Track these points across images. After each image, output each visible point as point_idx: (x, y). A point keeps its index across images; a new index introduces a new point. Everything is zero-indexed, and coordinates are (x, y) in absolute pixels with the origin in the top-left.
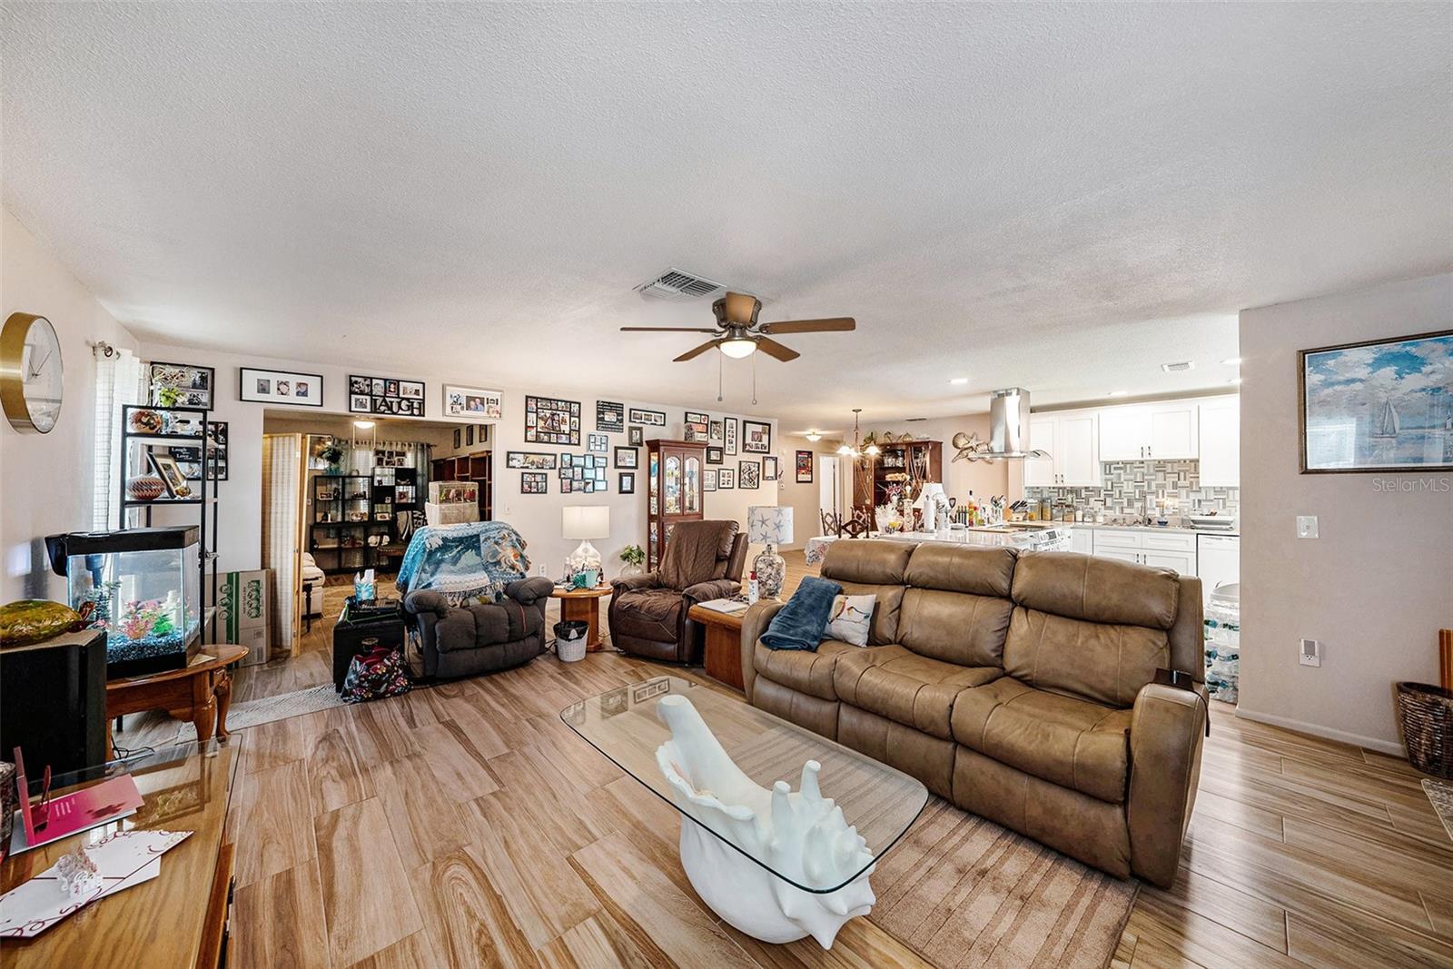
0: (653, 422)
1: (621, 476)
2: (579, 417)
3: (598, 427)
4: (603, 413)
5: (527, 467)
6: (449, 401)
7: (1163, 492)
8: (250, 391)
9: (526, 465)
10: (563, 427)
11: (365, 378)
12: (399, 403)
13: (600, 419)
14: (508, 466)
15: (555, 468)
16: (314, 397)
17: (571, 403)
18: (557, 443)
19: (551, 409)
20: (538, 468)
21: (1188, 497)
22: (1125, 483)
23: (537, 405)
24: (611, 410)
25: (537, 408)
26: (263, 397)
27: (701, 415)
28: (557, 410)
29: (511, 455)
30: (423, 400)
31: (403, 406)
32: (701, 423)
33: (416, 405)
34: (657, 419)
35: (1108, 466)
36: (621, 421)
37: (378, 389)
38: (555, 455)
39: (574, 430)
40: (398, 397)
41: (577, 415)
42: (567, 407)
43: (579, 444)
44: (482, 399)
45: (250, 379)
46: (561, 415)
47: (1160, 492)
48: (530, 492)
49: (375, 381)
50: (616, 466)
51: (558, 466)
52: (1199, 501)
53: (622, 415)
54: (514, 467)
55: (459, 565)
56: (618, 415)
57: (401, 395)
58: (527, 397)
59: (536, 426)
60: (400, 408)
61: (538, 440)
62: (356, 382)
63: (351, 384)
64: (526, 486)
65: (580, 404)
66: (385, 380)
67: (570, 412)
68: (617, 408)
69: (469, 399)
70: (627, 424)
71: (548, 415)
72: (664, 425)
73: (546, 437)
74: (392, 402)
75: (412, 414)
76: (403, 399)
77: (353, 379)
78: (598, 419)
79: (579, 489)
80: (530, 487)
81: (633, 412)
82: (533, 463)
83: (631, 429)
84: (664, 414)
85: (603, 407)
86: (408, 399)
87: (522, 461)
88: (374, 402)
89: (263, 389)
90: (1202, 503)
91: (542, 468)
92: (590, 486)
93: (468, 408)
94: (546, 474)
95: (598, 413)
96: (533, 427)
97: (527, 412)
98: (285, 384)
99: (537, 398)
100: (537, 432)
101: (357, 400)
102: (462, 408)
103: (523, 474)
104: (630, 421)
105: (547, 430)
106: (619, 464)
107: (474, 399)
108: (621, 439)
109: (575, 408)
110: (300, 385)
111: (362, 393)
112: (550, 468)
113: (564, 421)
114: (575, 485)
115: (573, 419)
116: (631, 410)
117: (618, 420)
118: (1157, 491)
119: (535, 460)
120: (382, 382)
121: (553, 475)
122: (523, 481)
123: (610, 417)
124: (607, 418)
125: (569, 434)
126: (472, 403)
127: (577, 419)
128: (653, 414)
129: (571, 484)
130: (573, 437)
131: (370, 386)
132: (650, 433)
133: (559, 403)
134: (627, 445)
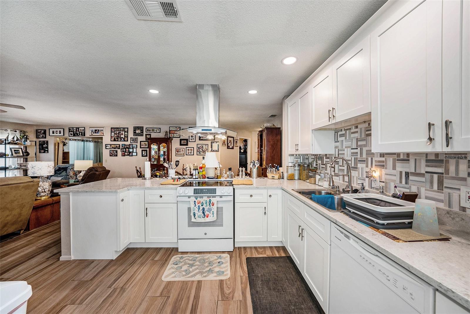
0: (155, 131)
1: (142, 150)
2: (128, 132)
3: (134, 135)
4: (136, 130)
5: (111, 149)
6: (90, 131)
7: (372, 159)
8: (51, 134)
9: (111, 148)
10: (122, 136)
11: (72, 128)
12: (79, 133)
13: (135, 133)
14: (106, 148)
15: (120, 149)
16: (62, 134)
17: (125, 128)
18: (121, 141)
19: (119, 131)
20: (114, 149)
21: (394, 168)
22: (346, 149)
23: (114, 130)
24: (138, 129)
25: (114, 131)
26: (53, 135)
27: (176, 127)
28: (120, 131)
29: (106, 145)
30: (85, 132)
31: (80, 134)
32: (176, 130)
33: (83, 133)
34: (157, 130)
35: (336, 133)
36: (143, 132)
37: (75, 131)
38: (119, 145)
39: (126, 137)
40: (79, 132)
41: (127, 132)
42: (123, 130)
43: (127, 141)
44: (99, 130)
45: (51, 131)
46: (122, 132)
47: (370, 159)
48: (112, 156)
49: (74, 128)
50: (141, 148)
51: (121, 148)
52: (407, 174)
53: (143, 130)
54: (107, 149)
55: (60, 175)
56: (141, 130)
57: (80, 131)
58: (111, 128)
59: (114, 137)
60: (79, 134)
61: (115, 140)
62: (71, 129)
63: (69, 130)
64: (111, 154)
65: (128, 128)
66: (76, 128)
67: (125, 131)
68: (141, 128)
69: (95, 130)
70: (145, 133)
71: (117, 133)
72: (160, 132)
73: (117, 139)
74: (78, 133)
75: (82, 136)
76: (80, 132)
77: (70, 128)
78: (134, 132)
79: (127, 155)
80: (112, 154)
81: (147, 129)
82: (113, 147)
83: (146, 135)
84: (160, 128)
85: (135, 129)
86: (81, 132)
87: (110, 147)
88: (74, 133)
89: (53, 133)
90: (411, 178)
91: (116, 149)
92: (131, 154)
93: (95, 133)
94: (117, 151)
95: (134, 130)
96: (113, 137)
97: (111, 132)
98: (57, 131)
99: (114, 128)
100: (114, 138)
101: (71, 133)
102: (94, 133)
103: (110, 151)
104: (146, 132)
105: (117, 137)
106: (142, 147)
107: (96, 130)
108: (143, 138)
109: (126, 130)
110: (59, 131)
111: (72, 132)
112: (118, 149)
113: (122, 134)
114: (126, 154)
115: (125, 133)
116: (146, 128)
117: (141, 132)
118: (367, 159)
119: (113, 146)
120: (75, 128)
121: (119, 151)
122: (110, 153)
123: (138, 131)
124: (137, 132)
125: (124, 138)
126: (96, 131)
127: (127, 133)
128: (155, 129)
129: (125, 154)
130: (125, 139)
131: (73, 130)
132: (154, 135)
133: (121, 129)
134: (145, 140)
